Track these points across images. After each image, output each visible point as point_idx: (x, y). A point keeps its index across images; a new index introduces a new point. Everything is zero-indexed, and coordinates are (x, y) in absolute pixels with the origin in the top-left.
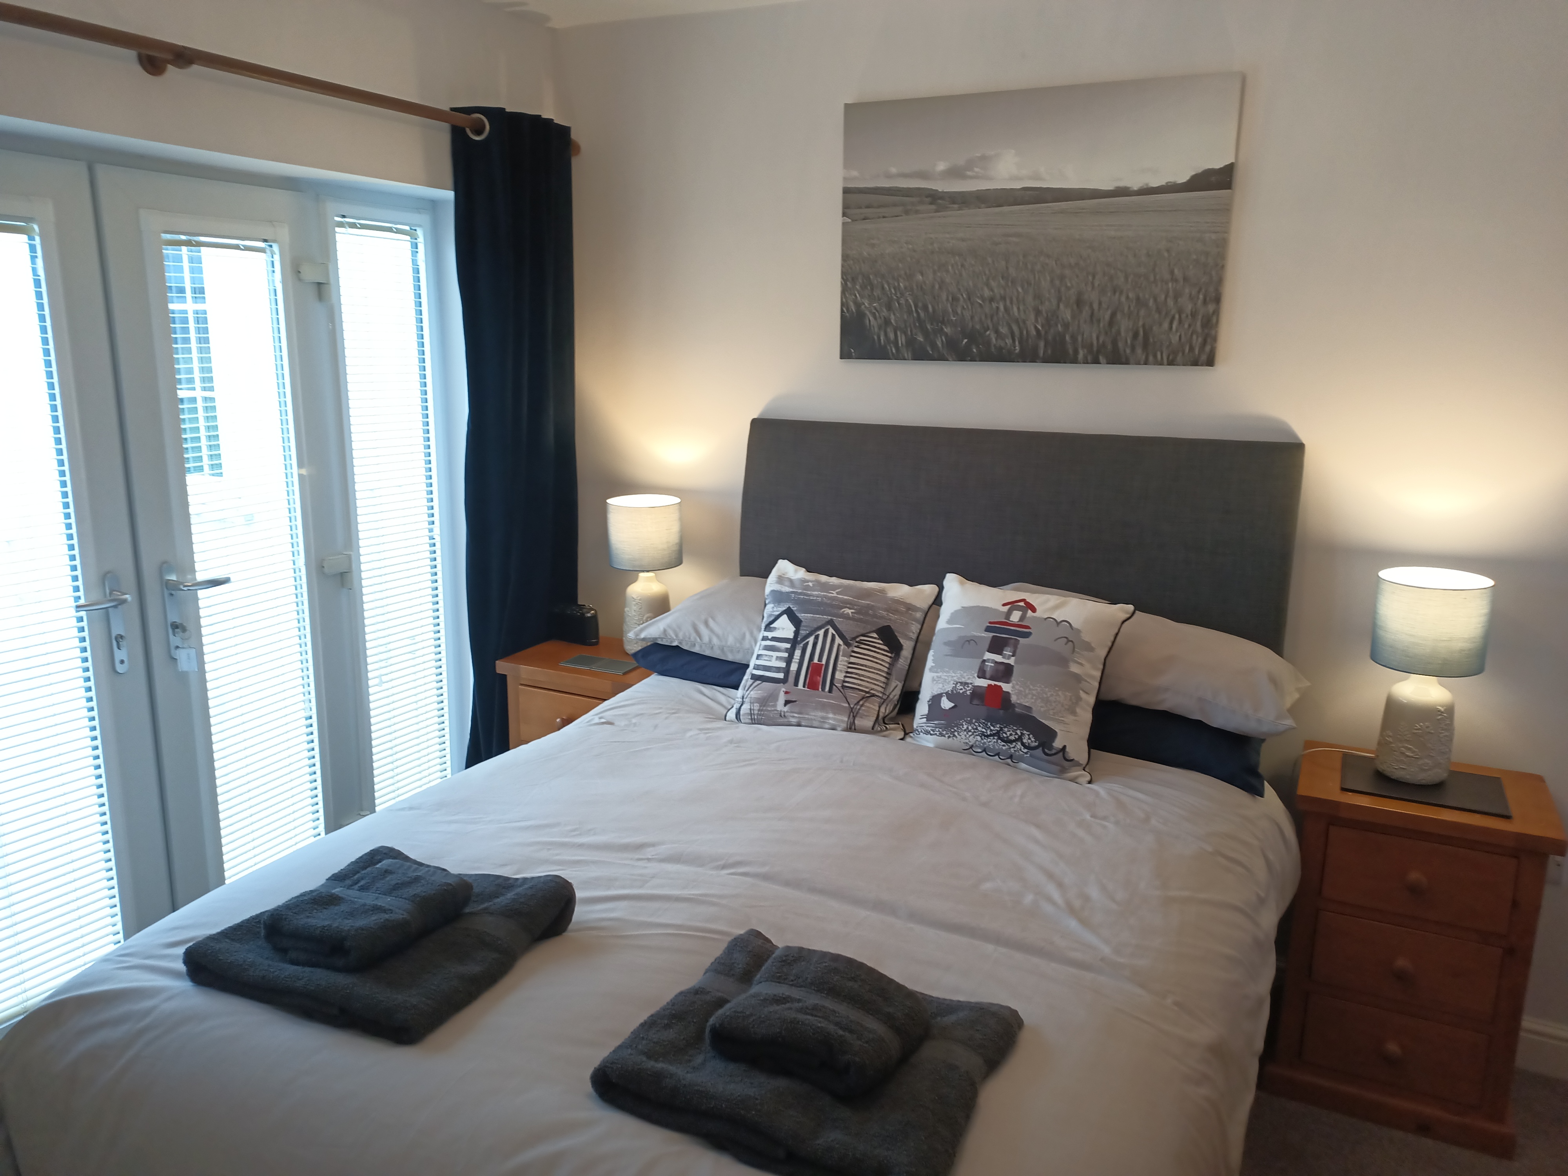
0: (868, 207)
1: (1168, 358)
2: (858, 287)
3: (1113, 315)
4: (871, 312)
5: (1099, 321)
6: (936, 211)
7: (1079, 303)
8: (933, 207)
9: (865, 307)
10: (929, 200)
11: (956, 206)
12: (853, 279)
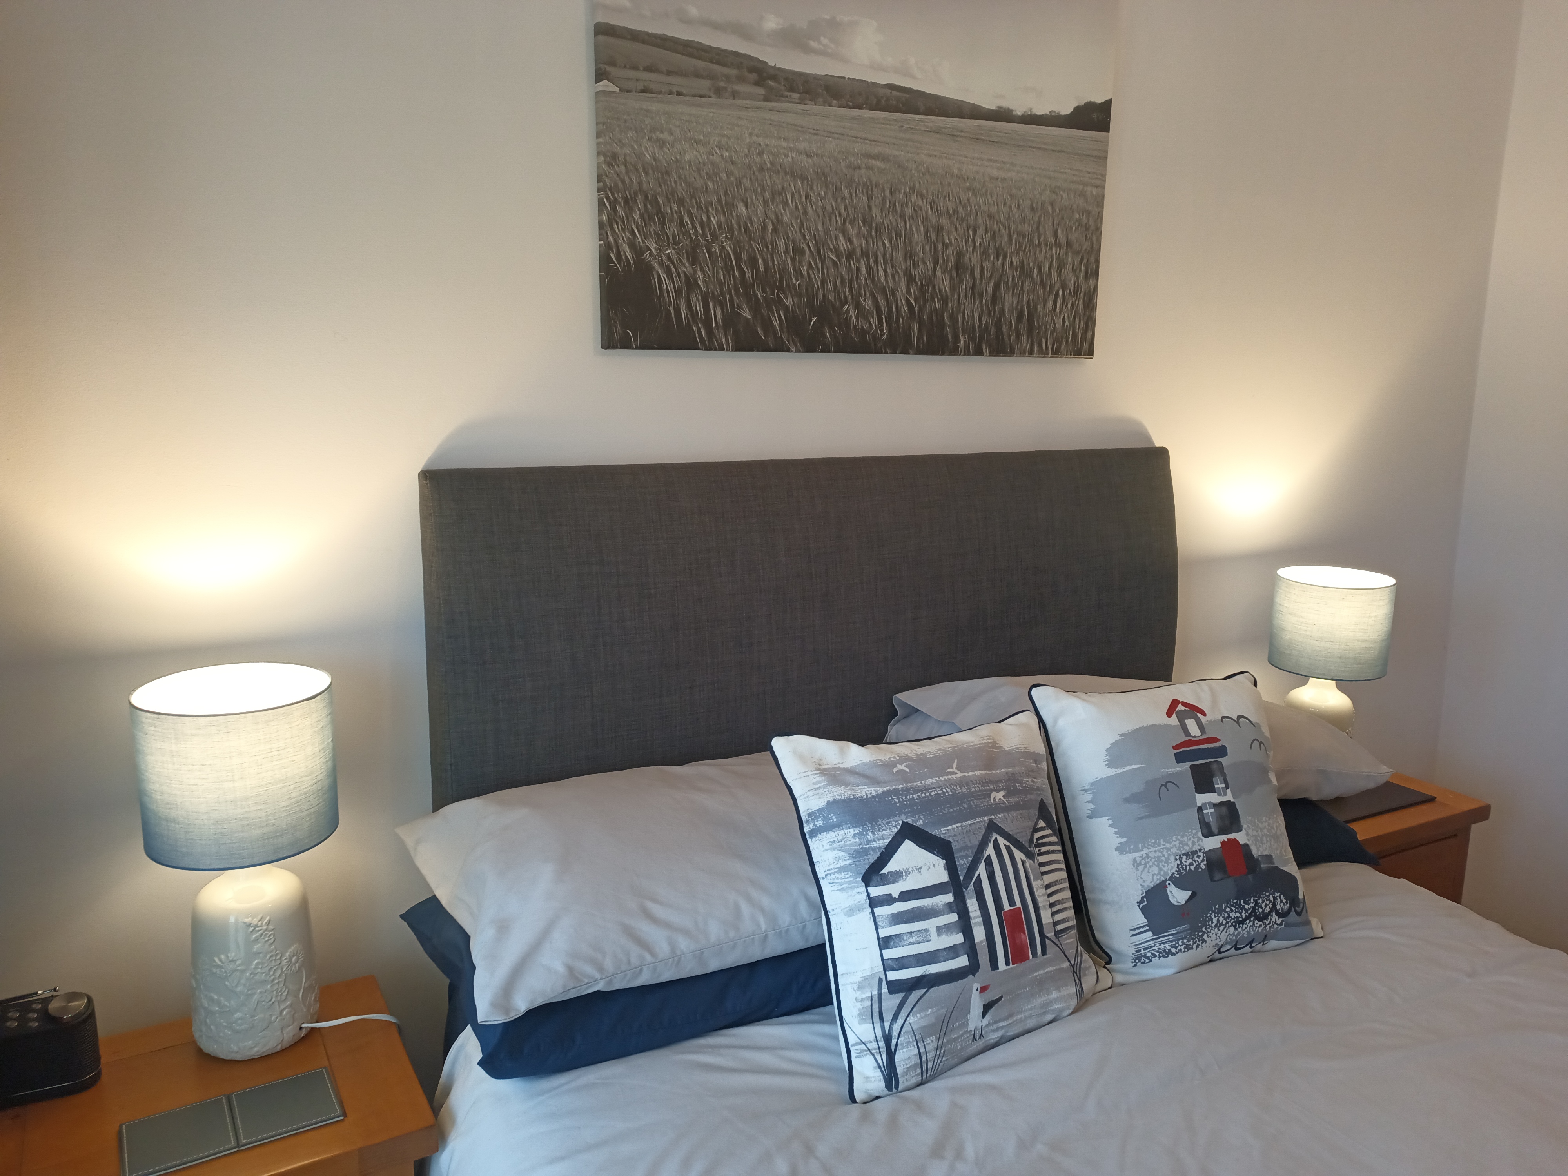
0: (649, 69)
1: (1053, 348)
2: (636, 217)
3: (997, 287)
4: (661, 263)
5: (981, 295)
6: (766, 99)
7: (959, 267)
8: (761, 91)
9: (651, 254)
10: (753, 77)
11: (796, 96)
12: (626, 201)
